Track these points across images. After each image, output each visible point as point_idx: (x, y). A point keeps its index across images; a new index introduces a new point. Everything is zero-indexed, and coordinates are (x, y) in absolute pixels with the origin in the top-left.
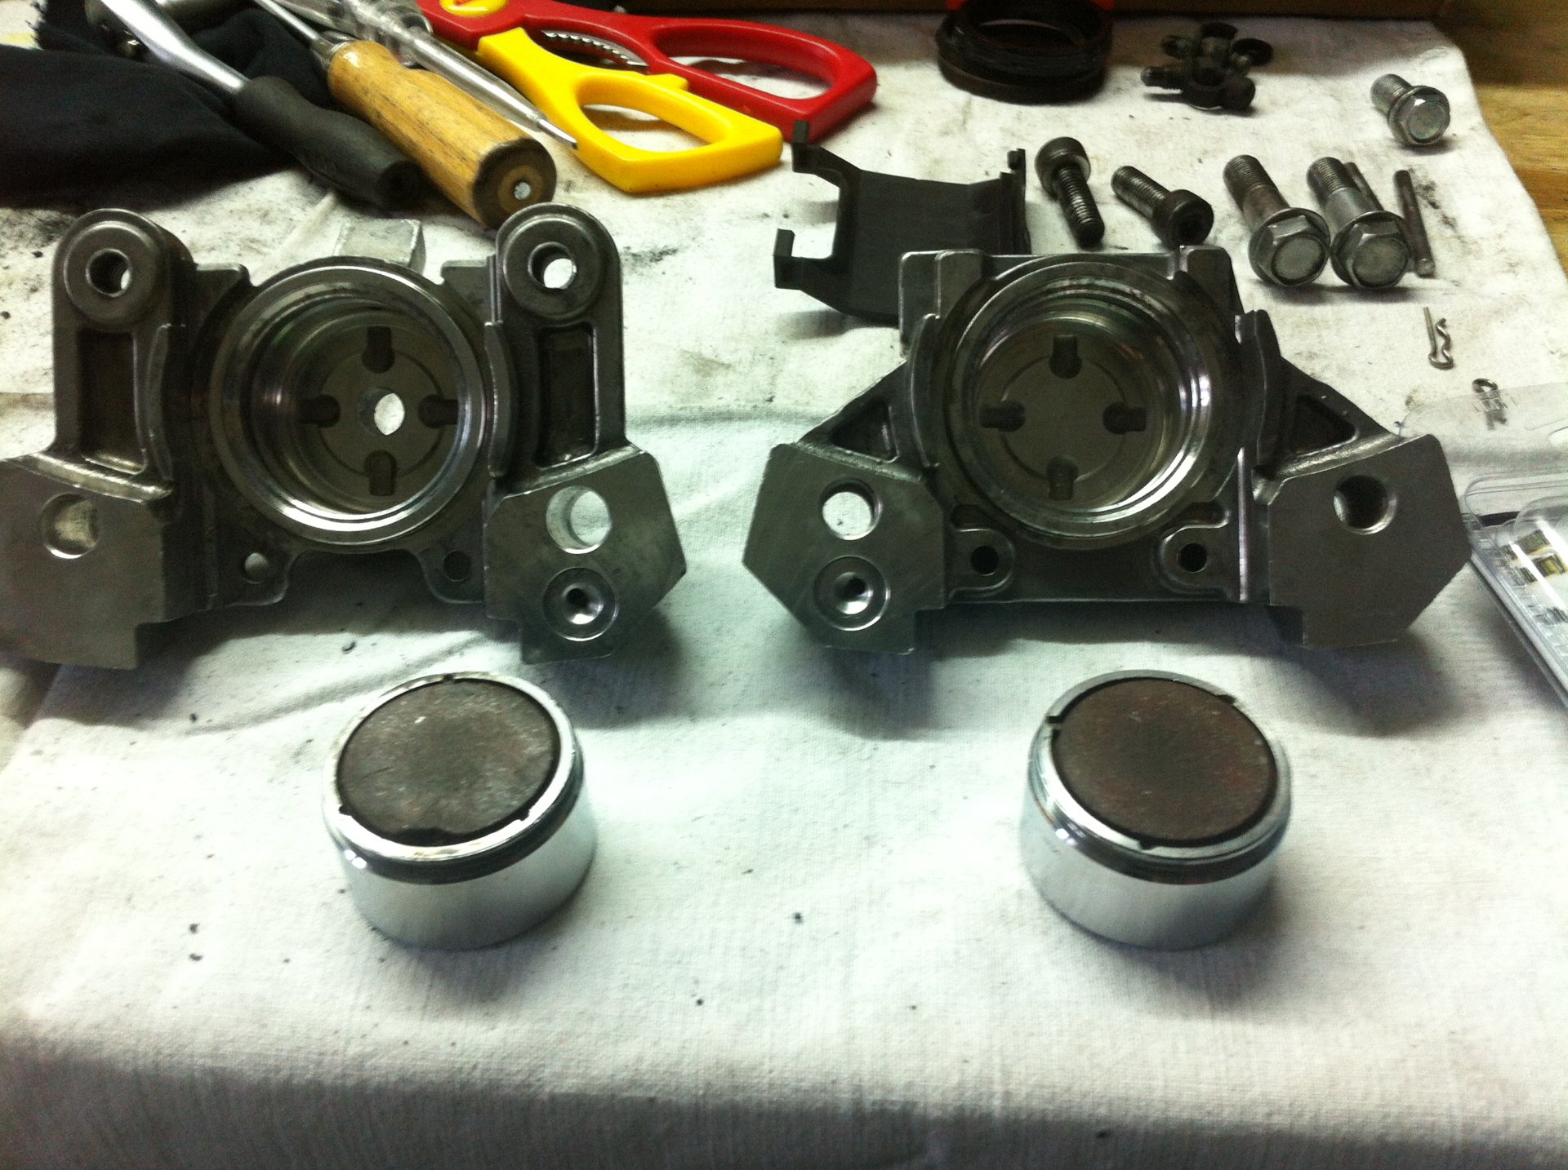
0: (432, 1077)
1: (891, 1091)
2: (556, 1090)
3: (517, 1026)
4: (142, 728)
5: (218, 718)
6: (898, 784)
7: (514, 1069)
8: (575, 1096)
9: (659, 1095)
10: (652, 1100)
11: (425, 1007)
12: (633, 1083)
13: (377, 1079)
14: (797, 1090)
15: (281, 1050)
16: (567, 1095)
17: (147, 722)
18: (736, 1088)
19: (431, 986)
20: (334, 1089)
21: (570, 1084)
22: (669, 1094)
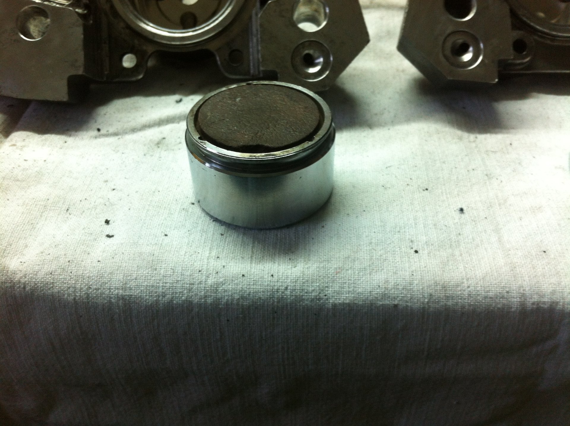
0: (261, 295)
1: (543, 296)
2: (337, 302)
3: (309, 265)
4: (70, 136)
5: (111, 130)
6: (495, 152)
7: (311, 289)
8: (349, 304)
9: (401, 303)
10: (396, 306)
11: (252, 257)
12: (384, 296)
13: (226, 298)
14: (486, 297)
15: (166, 283)
16: (344, 304)
17: (73, 133)
18: (447, 298)
19: (253, 247)
20: (200, 305)
21: (345, 297)
22: (407, 302)
